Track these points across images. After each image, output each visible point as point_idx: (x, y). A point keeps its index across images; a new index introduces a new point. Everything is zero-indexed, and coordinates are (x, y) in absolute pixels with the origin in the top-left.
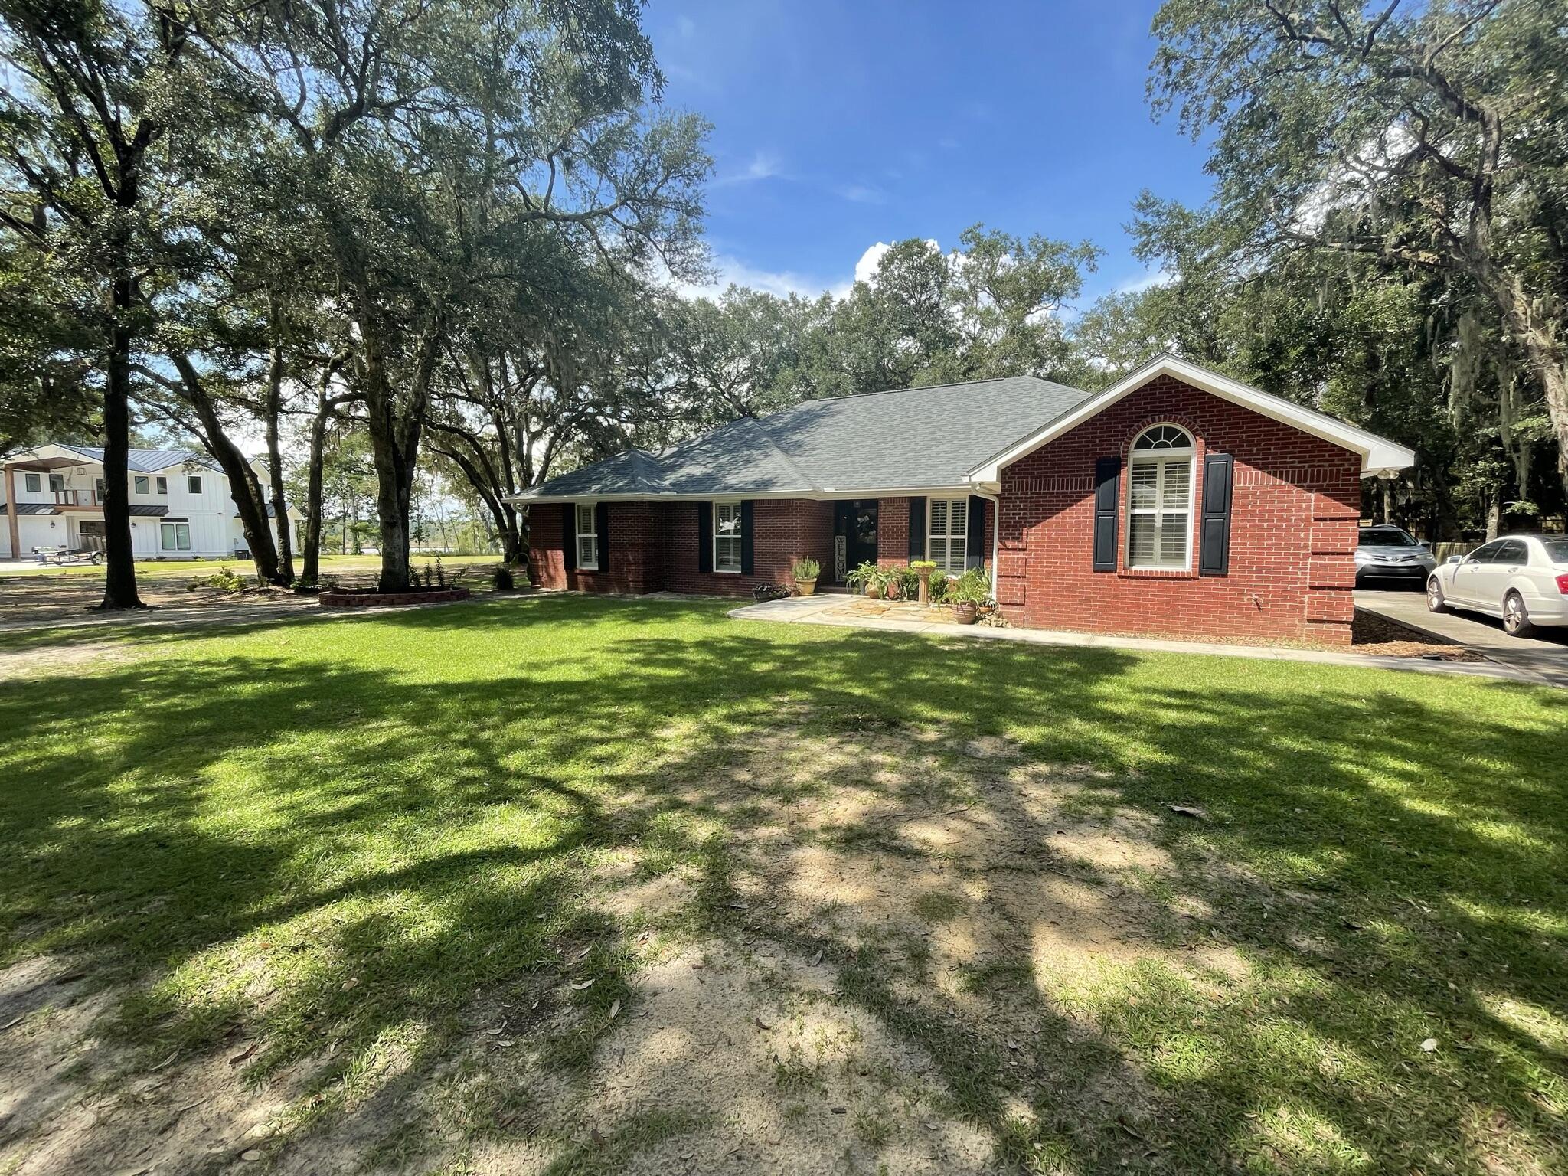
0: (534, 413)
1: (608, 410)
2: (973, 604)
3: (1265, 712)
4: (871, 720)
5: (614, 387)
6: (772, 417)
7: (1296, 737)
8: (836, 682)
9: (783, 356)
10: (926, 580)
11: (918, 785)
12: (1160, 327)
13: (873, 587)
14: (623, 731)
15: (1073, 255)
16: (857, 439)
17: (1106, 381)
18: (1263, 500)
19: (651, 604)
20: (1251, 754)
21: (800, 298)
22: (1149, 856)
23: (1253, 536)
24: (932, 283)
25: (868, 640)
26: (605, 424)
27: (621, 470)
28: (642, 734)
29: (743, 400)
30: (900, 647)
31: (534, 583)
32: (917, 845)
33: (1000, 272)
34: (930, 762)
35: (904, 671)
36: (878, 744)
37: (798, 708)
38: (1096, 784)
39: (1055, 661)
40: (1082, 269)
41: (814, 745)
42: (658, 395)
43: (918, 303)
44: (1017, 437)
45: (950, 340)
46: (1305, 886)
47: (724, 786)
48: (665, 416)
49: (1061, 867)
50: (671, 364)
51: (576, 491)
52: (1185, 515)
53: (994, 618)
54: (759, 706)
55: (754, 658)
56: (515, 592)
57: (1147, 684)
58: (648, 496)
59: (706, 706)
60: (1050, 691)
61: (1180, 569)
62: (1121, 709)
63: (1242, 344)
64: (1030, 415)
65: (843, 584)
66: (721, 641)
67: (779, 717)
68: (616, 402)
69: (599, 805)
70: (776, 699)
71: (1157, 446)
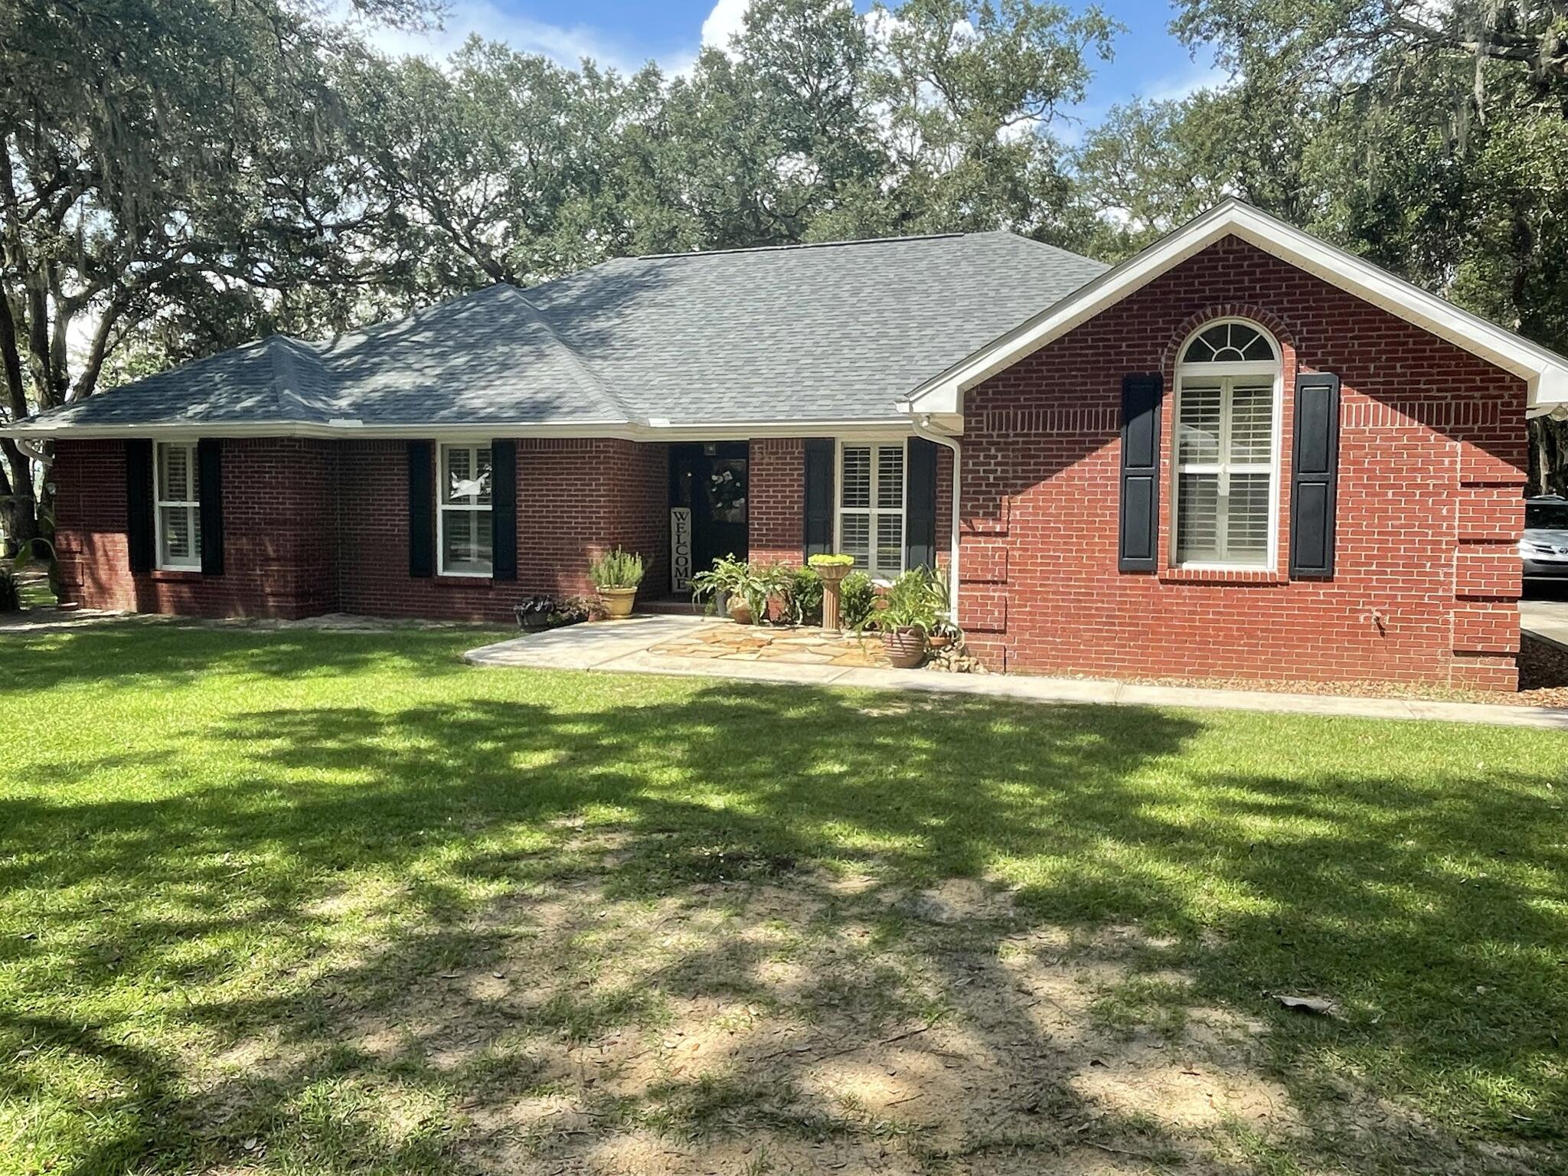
0: (69, 261)
1: (226, 261)
2: (918, 632)
3: (1409, 814)
4: (741, 858)
5: (239, 215)
6: (551, 285)
7: (1461, 854)
8: (673, 786)
9: (574, 174)
10: (836, 589)
11: (832, 986)
12: (1212, 162)
13: (741, 602)
14: (239, 908)
15: (1074, 29)
16: (709, 331)
17: (1129, 248)
18: (1385, 452)
19: (310, 639)
20: (1396, 890)
21: (600, 70)
22: (1253, 1097)
23: (1372, 511)
24: (839, 60)
25: (733, 701)
26: (220, 286)
27: (248, 377)
28: (280, 912)
29: (495, 254)
30: (792, 713)
31: (65, 598)
32: (836, 1111)
33: (954, 49)
34: (856, 936)
35: (802, 758)
36: (754, 907)
37: (601, 841)
38: (1149, 962)
39: (1060, 732)
40: (1089, 53)
41: (636, 915)
42: (328, 235)
43: (815, 94)
44: (988, 337)
45: (872, 163)
46: (1510, 1131)
47: (450, 1013)
48: (343, 276)
49: (1104, 1135)
50: (353, 177)
51: (155, 416)
52: (1267, 476)
53: (954, 656)
54: (526, 838)
55: (517, 743)
56: (26, 617)
57: (1217, 769)
58: (304, 428)
59: (418, 844)
60: (1059, 788)
61: (1258, 568)
62: (1180, 816)
63: (1338, 196)
64: (1010, 299)
65: (687, 596)
66: (452, 709)
67: (565, 860)
68: (242, 244)
69: (175, 1075)
70: (560, 823)
71: (1219, 358)
